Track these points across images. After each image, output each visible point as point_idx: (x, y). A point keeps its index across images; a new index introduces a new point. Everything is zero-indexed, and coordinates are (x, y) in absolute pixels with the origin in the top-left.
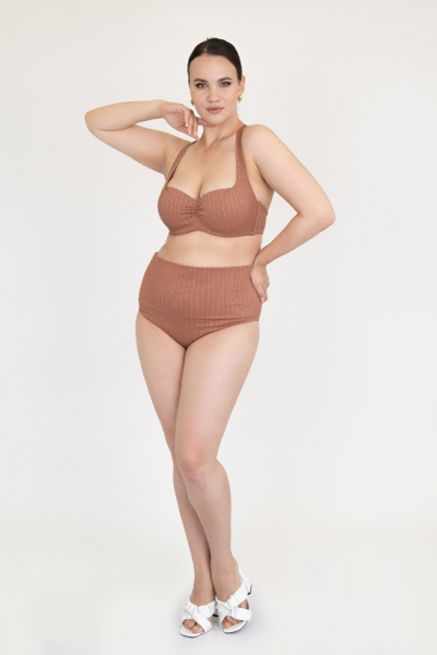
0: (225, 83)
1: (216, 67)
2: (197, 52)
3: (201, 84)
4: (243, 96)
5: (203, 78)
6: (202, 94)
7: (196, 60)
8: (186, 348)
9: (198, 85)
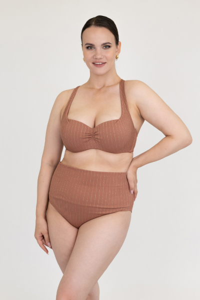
0: (106, 46)
1: (101, 35)
2: (88, 25)
3: (90, 47)
4: (120, 56)
5: (91, 42)
6: (90, 53)
7: (87, 30)
8: (78, 228)
9: (88, 48)
